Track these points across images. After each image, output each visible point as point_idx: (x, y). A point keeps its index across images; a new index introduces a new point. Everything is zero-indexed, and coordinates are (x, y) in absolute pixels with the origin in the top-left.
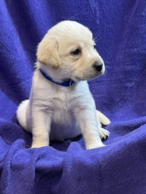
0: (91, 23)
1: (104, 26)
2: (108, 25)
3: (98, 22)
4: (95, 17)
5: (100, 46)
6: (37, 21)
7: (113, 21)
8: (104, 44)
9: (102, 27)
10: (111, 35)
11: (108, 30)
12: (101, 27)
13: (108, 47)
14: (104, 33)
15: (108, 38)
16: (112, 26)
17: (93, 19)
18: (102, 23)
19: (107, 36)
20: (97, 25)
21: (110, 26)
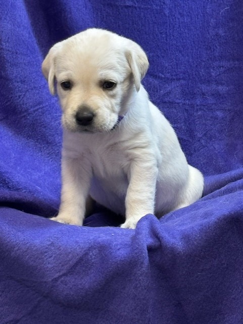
0: (156, 12)
1: (175, 18)
2: (182, 17)
3: (167, 12)
4: (162, 4)
5: (168, 48)
6: (72, 6)
7: (189, 12)
8: (174, 46)
9: (173, 19)
10: (185, 33)
11: (181, 25)
12: (171, 20)
13: (180, 52)
15: (181, 37)
16: (187, 20)
17: (160, 7)
18: (173, 13)
19: (181, 34)
20: (166, 16)
21: (184, 19)
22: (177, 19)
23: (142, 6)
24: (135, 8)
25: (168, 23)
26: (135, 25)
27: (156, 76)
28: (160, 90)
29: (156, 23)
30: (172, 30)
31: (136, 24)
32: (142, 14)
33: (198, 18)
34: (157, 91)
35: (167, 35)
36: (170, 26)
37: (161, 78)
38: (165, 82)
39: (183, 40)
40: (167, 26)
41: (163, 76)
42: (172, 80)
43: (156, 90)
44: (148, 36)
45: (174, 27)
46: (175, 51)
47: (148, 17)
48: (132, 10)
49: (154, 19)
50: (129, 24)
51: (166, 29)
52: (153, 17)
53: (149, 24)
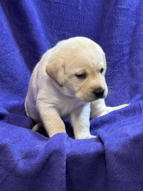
0: (73, 8)
1: (85, 12)
2: (89, 11)
3: (80, 8)
4: (77, 2)
5: (80, 31)
7: (94, 9)
8: (84, 30)
9: (84, 13)
10: (91, 22)
11: (88, 16)
12: (83, 13)
14: (85, 18)
16: (93, 14)
17: (76, 4)
18: (84, 9)
19: (88, 22)
20: (79, 10)
21: (91, 13)
22: (86, 13)
23: (65, 3)
24: (61, 4)
29: (73, 14)
31: (61, 14)
32: (65, 8)
33: (99, 13)
35: (79, 22)
36: (81, 17)
39: (89, 26)
40: (80, 17)
44: (67, 22)
45: (84, 18)
46: (84, 33)
47: (68, 10)
48: (59, 5)
49: (72, 12)
50: (57, 14)
51: (79, 19)
52: (71, 11)
53: (69, 14)
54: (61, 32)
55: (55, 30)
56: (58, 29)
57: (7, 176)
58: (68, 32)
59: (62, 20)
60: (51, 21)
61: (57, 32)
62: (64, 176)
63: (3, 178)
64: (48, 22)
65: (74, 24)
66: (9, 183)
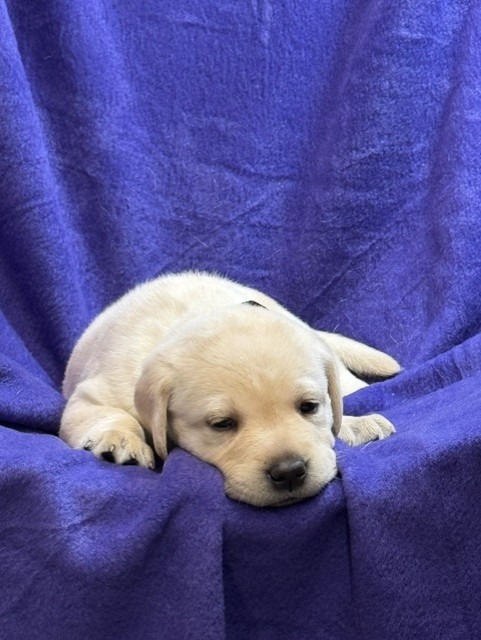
0: (244, 39)
1: (283, 50)
2: (296, 49)
3: (265, 37)
4: (257, 21)
5: (266, 112)
6: (82, 13)
7: (312, 41)
8: (278, 109)
9: (278, 54)
11: (294, 65)
12: (274, 55)
13: (290, 121)
14: (281, 72)
15: (293, 90)
16: (306, 56)
17: (252, 28)
18: (279, 41)
19: (292, 84)
20: (263, 46)
21: (300, 54)
22: (287, 55)
23: (217, 26)
24: (204, 28)
25: (268, 60)
26: (201, 64)
27: (239, 169)
28: (246, 199)
29: (242, 61)
30: (275, 74)
31: (203, 61)
32: (216, 42)
34: (239, 201)
35: (264, 85)
36: (271, 68)
37: (250, 175)
38: (255, 181)
39: (295, 96)
40: (264, 67)
41: (253, 170)
42: (270, 178)
43: (236, 199)
44: (224, 87)
45: (279, 69)
46: (279, 119)
47: (227, 48)
48: (197, 32)
49: (239, 52)
50: (189, 61)
51: (263, 73)
52: (237, 49)
53: (229, 63)
54: (204, 119)
55: (184, 114)
56: (194, 111)
57: (37, 579)
58: (227, 117)
59: (208, 79)
60: (170, 84)
61: (189, 119)
62: (217, 577)
63: (23, 586)
64: (161, 89)
65: (247, 92)
66: (42, 603)
